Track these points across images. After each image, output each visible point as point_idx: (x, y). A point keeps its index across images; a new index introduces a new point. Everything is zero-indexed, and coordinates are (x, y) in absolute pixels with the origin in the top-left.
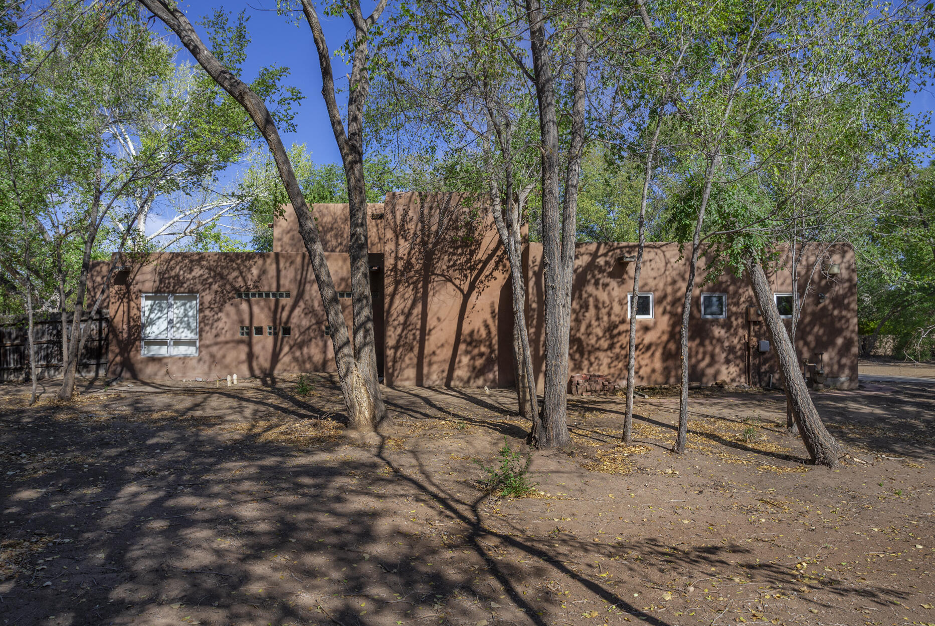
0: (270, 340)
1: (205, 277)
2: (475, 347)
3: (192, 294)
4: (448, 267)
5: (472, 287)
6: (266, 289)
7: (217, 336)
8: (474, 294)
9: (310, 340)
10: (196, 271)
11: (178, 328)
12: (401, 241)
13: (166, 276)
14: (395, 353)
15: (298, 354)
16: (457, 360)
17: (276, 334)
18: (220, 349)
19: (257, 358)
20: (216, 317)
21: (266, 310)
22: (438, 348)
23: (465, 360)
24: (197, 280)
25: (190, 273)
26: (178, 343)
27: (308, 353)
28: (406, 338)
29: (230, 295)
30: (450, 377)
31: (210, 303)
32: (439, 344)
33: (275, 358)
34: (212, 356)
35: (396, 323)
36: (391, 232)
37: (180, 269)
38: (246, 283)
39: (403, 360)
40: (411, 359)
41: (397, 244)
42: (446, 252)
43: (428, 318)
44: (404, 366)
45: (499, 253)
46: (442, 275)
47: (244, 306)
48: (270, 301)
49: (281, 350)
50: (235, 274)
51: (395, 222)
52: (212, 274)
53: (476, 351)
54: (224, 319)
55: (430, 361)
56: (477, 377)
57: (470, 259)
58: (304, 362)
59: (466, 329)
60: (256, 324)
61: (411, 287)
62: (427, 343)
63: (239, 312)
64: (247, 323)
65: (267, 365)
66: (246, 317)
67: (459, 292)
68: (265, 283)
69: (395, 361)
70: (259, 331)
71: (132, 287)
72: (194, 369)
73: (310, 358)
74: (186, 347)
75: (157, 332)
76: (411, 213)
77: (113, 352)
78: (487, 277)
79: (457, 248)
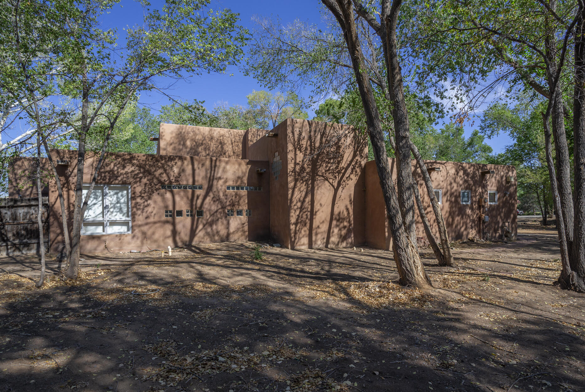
0: (188, 220)
1: (136, 172)
2: (341, 222)
3: (124, 185)
4: (326, 171)
5: (339, 184)
6: (185, 183)
7: (147, 218)
8: (340, 189)
9: (218, 220)
10: (128, 167)
11: (112, 212)
12: (298, 152)
13: (102, 170)
14: (296, 228)
15: (209, 230)
16: (331, 231)
17: (192, 216)
18: (150, 228)
19: (180, 233)
20: (146, 203)
21: (185, 199)
22: (321, 223)
23: (336, 231)
24: (129, 175)
25: (123, 169)
26: (113, 223)
27: (216, 229)
28: (302, 217)
29: (157, 187)
30: (328, 242)
31: (140, 192)
32: (321, 221)
33: (193, 233)
34: (144, 234)
35: (296, 207)
36: (292, 145)
37: (115, 166)
38: (169, 178)
39: (301, 232)
40: (305, 231)
41: (295, 155)
42: (324, 161)
43: (315, 204)
44: (301, 236)
45: (353, 163)
46: (322, 176)
47: (168, 195)
48: (188, 192)
49: (197, 227)
50: (160, 171)
51: (294, 140)
52: (142, 170)
53: (342, 225)
54: (153, 205)
55: (316, 232)
56: (343, 241)
57: (338, 166)
58: (214, 235)
59: (336, 211)
60: (177, 208)
61: (305, 183)
62: (314, 220)
63: (164, 199)
64: (171, 208)
65: (187, 238)
66: (170, 203)
67: (332, 187)
68: (184, 178)
69: (295, 233)
70: (180, 213)
71: (71, 179)
72: (129, 243)
73: (218, 232)
74: (120, 227)
75: (93, 215)
76: (303, 134)
77: (54, 232)
78: (347, 178)
79: (330, 159)
